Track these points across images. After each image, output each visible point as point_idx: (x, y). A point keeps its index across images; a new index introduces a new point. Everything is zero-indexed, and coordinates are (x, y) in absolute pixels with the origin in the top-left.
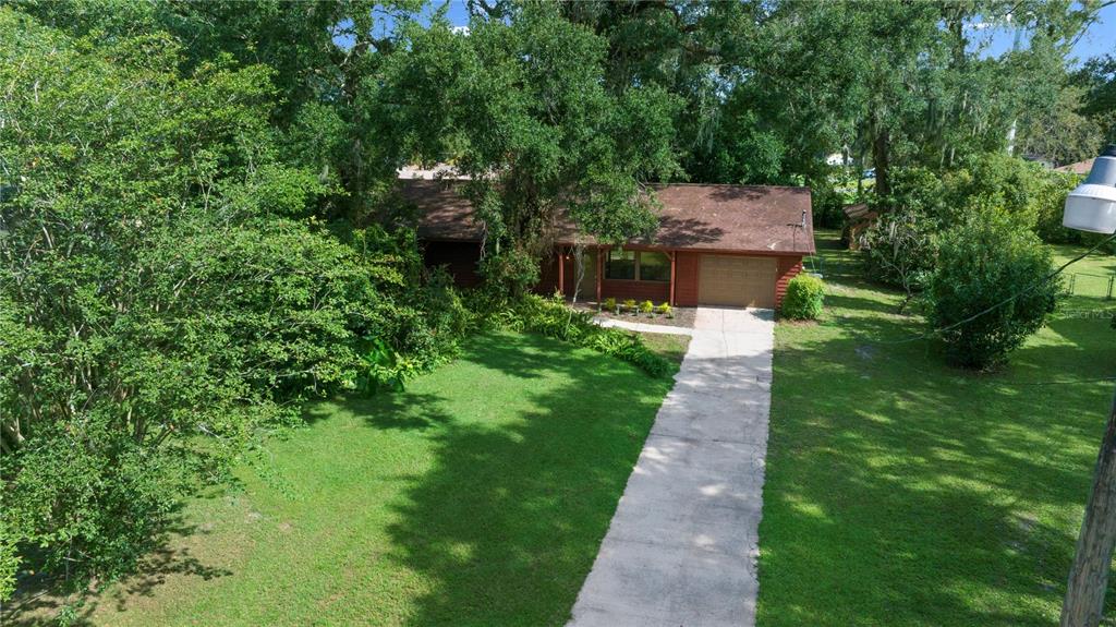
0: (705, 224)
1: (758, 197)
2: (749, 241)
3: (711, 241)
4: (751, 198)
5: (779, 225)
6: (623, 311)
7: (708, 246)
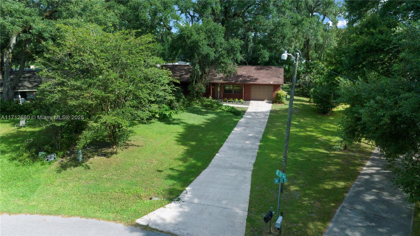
0: (253, 77)
1: (268, 69)
2: (265, 81)
3: (254, 81)
4: (266, 69)
5: (274, 77)
6: (229, 102)
7: (253, 83)
